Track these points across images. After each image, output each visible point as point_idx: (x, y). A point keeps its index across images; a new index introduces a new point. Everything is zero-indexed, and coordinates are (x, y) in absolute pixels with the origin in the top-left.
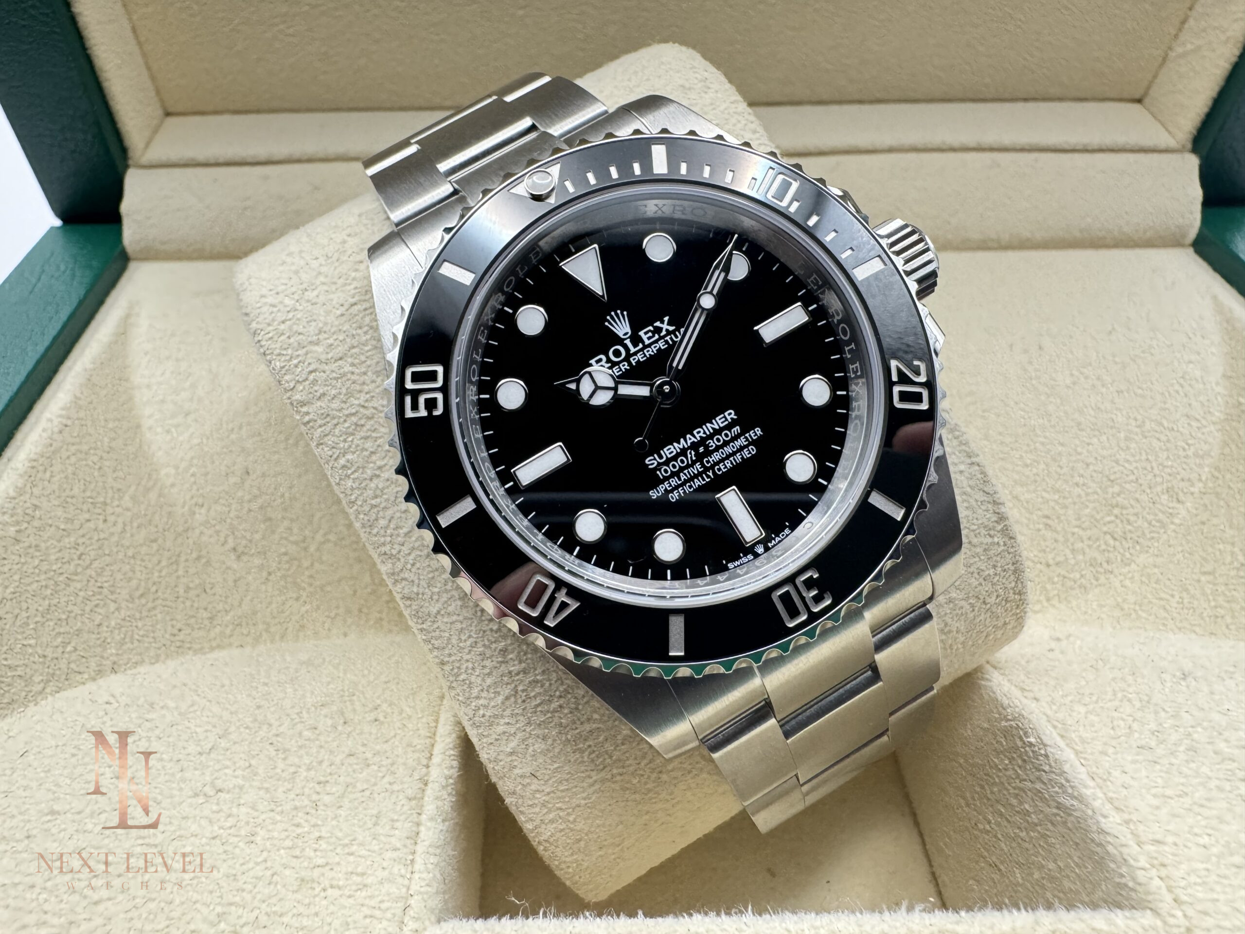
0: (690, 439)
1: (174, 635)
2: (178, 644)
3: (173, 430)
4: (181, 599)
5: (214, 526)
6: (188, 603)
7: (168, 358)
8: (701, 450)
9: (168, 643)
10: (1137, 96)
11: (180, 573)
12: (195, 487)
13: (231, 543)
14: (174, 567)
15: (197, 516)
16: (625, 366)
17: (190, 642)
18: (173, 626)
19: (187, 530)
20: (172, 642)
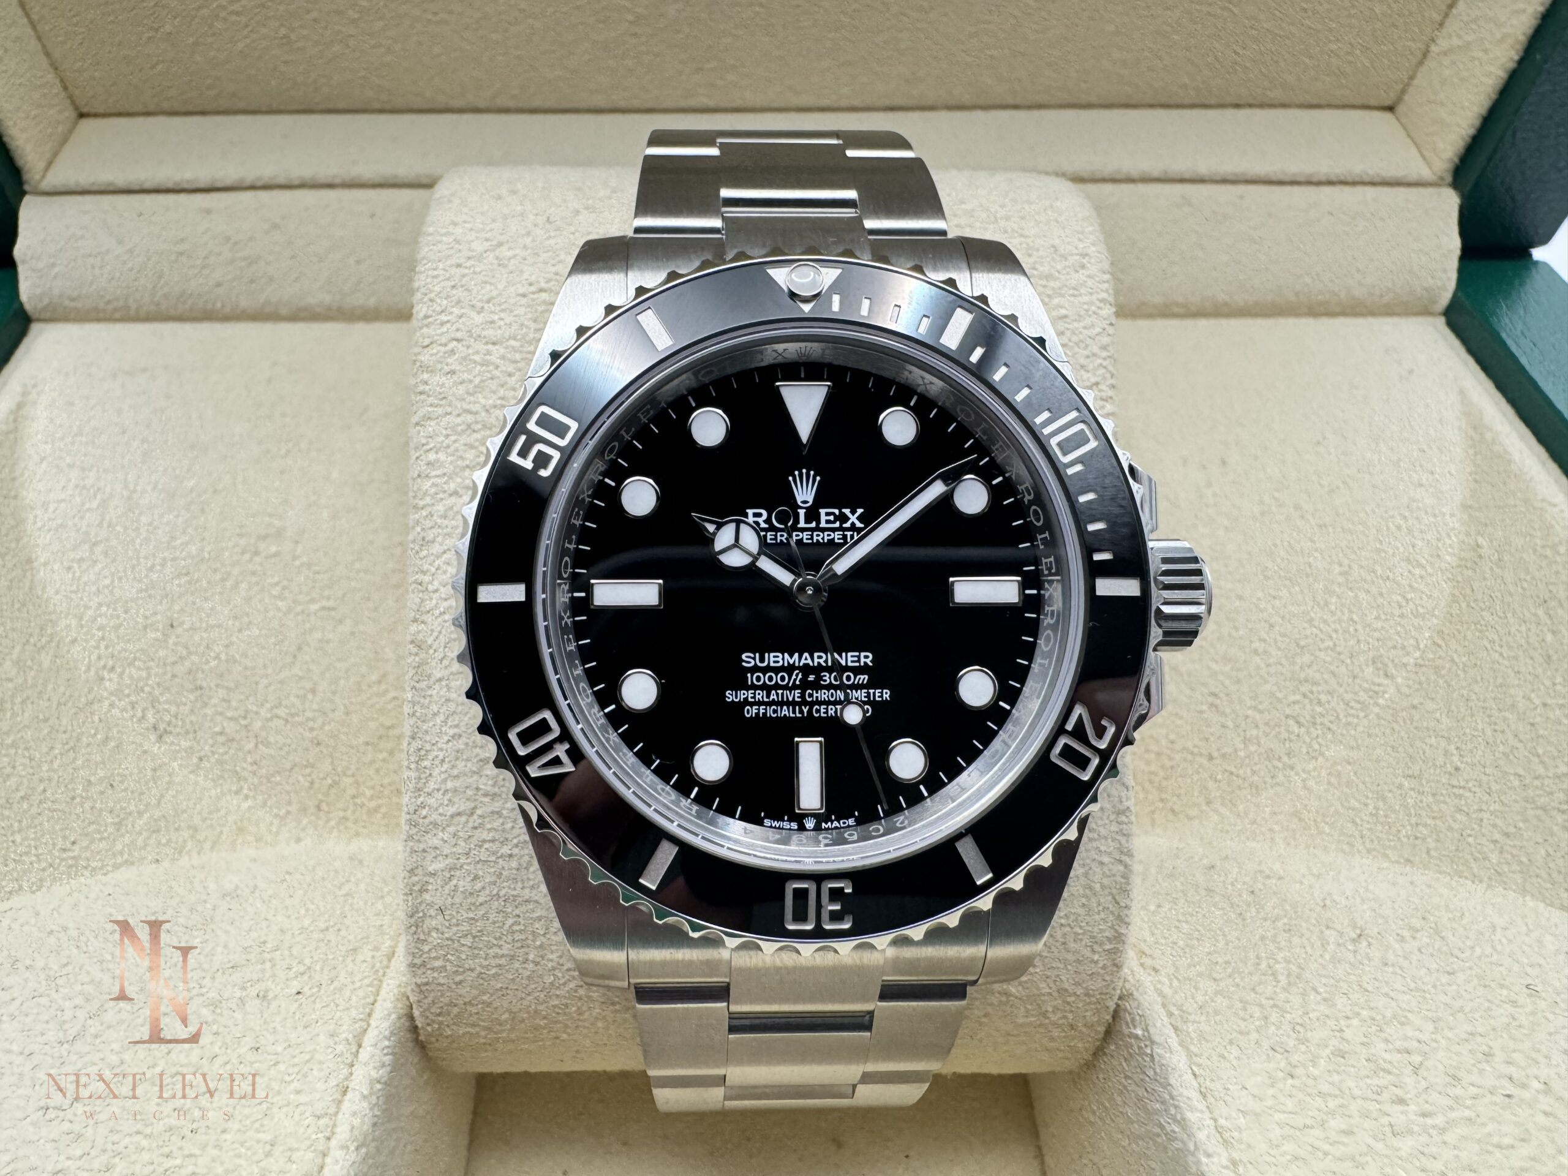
0: (807, 659)
8: (811, 679)
10: (1387, 103)
16: (782, 537)
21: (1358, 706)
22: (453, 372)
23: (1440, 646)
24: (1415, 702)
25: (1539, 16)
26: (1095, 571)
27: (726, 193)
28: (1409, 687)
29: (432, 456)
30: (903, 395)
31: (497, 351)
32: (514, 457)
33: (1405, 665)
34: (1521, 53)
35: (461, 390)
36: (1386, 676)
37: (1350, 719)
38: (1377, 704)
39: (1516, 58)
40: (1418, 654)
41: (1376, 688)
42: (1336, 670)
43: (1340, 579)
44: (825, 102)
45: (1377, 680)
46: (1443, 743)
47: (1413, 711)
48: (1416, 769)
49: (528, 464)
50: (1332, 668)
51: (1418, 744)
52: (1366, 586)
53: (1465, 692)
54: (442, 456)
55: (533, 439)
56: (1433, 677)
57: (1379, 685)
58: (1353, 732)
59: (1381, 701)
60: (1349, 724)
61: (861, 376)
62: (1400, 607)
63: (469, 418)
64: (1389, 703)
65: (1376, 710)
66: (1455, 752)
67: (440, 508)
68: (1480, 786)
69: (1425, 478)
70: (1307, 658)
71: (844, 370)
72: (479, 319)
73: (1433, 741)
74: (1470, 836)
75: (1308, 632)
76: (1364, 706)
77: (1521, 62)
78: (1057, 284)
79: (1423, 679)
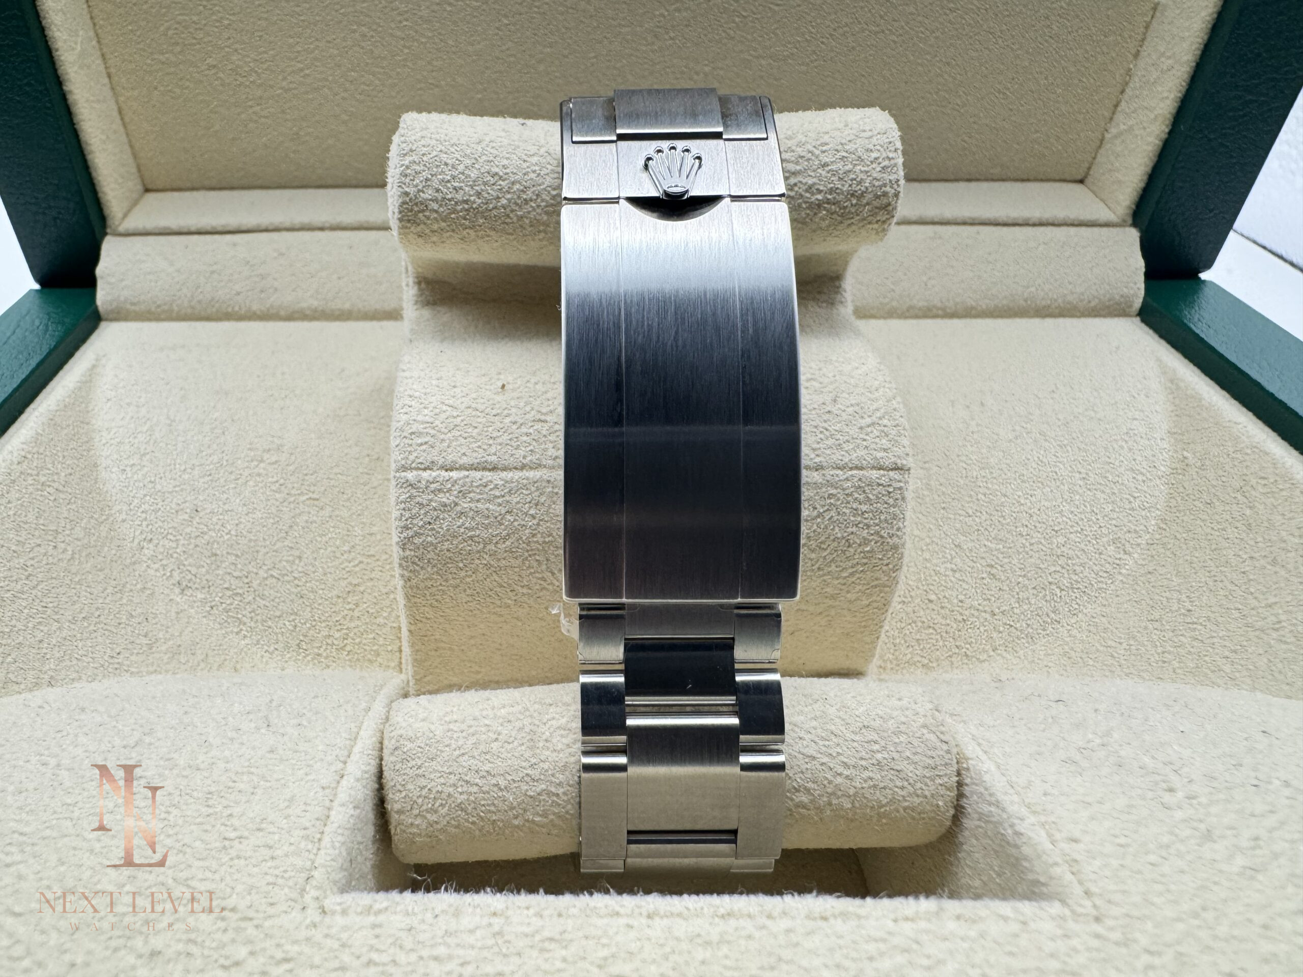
1: (112, 657)
2: (116, 666)
3: (128, 469)
4: (122, 626)
5: (161, 560)
6: (129, 629)
7: (129, 404)
9: (107, 664)
10: (1079, 177)
11: (124, 601)
12: (145, 523)
13: (177, 576)
14: (119, 595)
15: (146, 551)
17: (128, 666)
18: (112, 649)
19: (134, 563)
20: (110, 663)
21: (1105, 575)
23: (1165, 530)
24: (1151, 569)
25: (1178, 100)
28: (1144, 559)
33: (1139, 545)
34: (1170, 127)
36: (1125, 553)
37: (1101, 585)
38: (1120, 573)
39: (1167, 130)
40: (1148, 536)
41: (1118, 562)
42: (1086, 548)
43: (1081, 483)
45: (1118, 556)
46: (1175, 595)
47: (1149, 576)
48: (1156, 615)
50: (1082, 546)
51: (1157, 597)
52: (1102, 488)
53: (1189, 558)
56: (1162, 550)
57: (1120, 559)
58: (1103, 595)
59: (1124, 571)
60: (1100, 589)
62: (1130, 502)
64: (1130, 572)
65: (1121, 578)
66: (1185, 599)
68: (1209, 620)
69: (1137, 414)
70: (1061, 540)
73: (1168, 594)
74: (1206, 656)
75: (1060, 520)
76: (1110, 576)
77: (1170, 133)
79: (1154, 553)
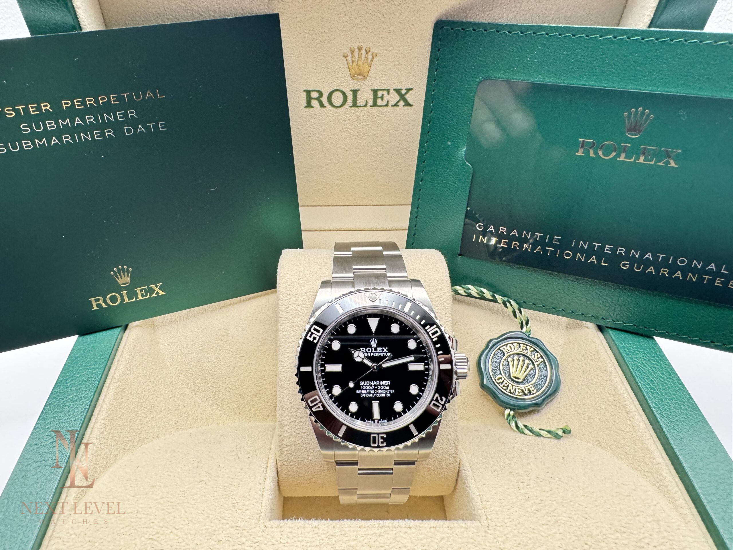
0: (375, 383)
8: (376, 388)
16: (369, 355)
22: (289, 312)
26: (440, 363)
27: (354, 267)
29: (284, 333)
30: (396, 321)
31: (299, 307)
32: (308, 338)
35: (291, 317)
44: (381, 204)
49: (311, 339)
54: (286, 333)
55: (312, 333)
61: (386, 317)
63: (293, 324)
67: (286, 346)
71: (382, 315)
72: (295, 299)
78: (436, 288)
